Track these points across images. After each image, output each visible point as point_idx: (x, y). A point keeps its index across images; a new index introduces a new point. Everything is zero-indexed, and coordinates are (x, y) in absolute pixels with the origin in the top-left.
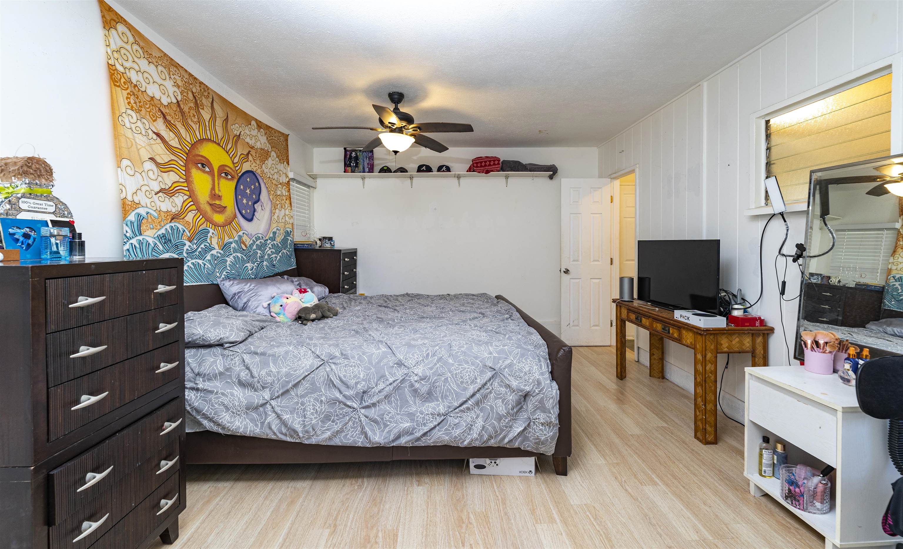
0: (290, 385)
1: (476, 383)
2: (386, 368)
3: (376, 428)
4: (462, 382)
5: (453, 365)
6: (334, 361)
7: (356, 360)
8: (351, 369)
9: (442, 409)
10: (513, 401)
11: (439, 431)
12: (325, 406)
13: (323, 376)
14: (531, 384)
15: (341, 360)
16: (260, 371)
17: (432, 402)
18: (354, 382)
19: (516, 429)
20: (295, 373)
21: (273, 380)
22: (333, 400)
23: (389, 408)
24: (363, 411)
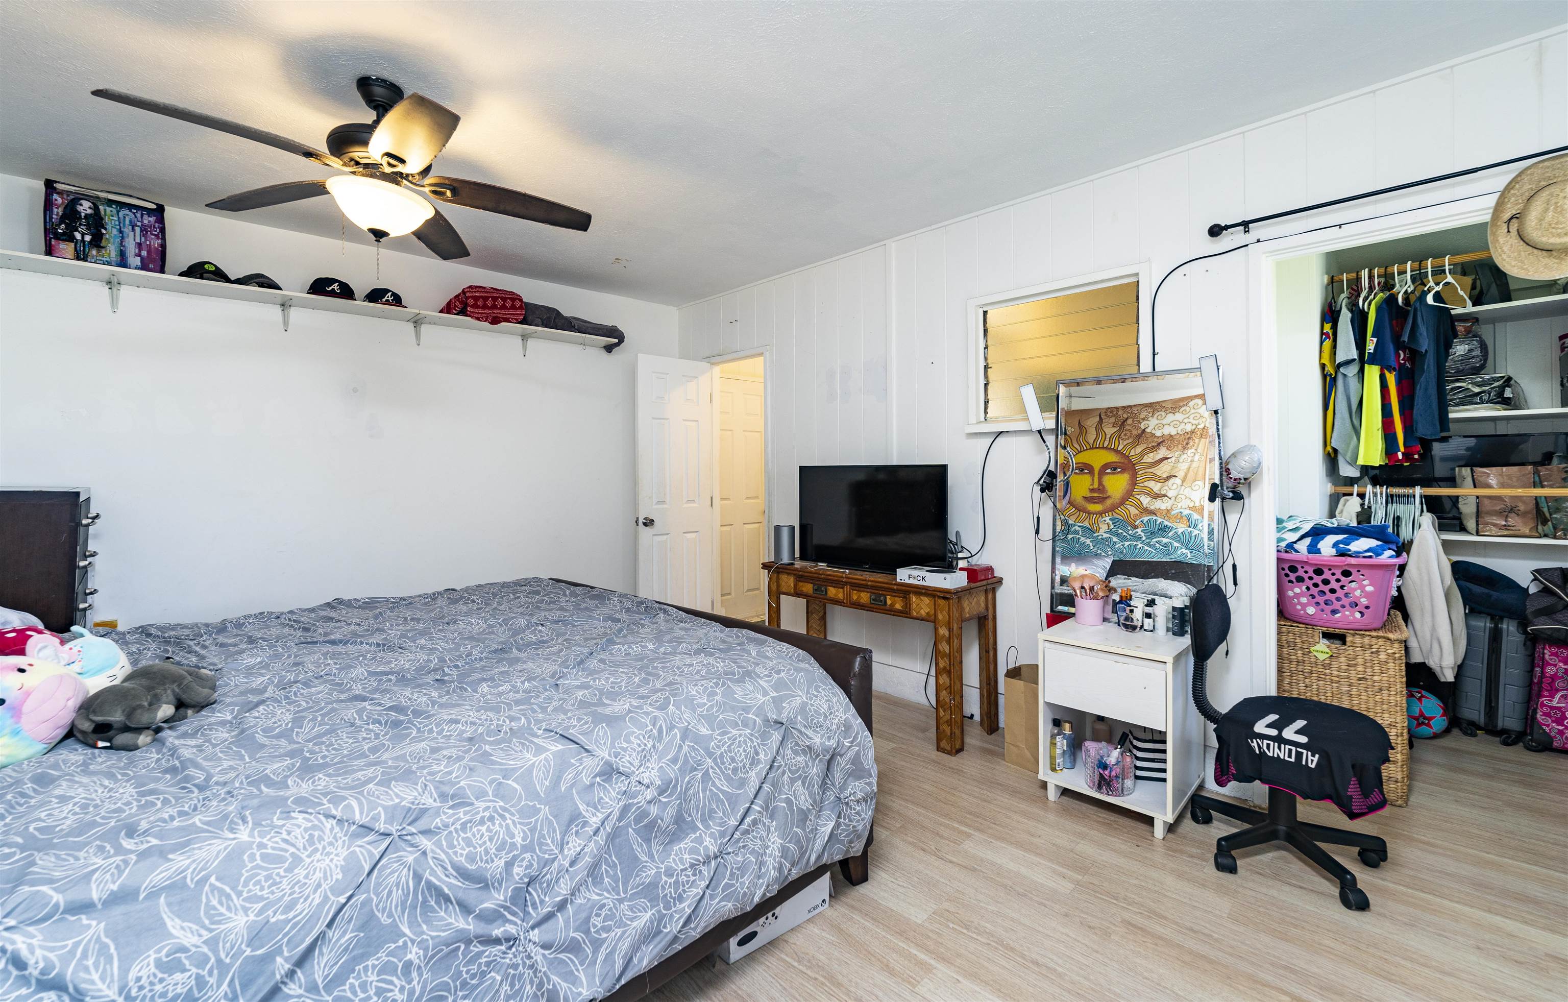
0: (282, 965)
1: (759, 761)
2: (575, 795)
3: (575, 965)
4: (735, 770)
5: (711, 738)
6: (422, 824)
7: (491, 801)
8: (484, 829)
9: (711, 845)
10: (819, 777)
11: (712, 897)
12: (420, 975)
13: (398, 885)
14: (836, 732)
15: (445, 813)
16: (124, 971)
17: (685, 838)
18: (503, 864)
19: (823, 829)
20: (291, 915)
21: (199, 978)
22: (448, 945)
23: (598, 894)
24: (535, 935)
